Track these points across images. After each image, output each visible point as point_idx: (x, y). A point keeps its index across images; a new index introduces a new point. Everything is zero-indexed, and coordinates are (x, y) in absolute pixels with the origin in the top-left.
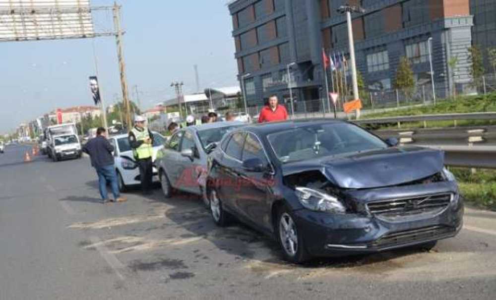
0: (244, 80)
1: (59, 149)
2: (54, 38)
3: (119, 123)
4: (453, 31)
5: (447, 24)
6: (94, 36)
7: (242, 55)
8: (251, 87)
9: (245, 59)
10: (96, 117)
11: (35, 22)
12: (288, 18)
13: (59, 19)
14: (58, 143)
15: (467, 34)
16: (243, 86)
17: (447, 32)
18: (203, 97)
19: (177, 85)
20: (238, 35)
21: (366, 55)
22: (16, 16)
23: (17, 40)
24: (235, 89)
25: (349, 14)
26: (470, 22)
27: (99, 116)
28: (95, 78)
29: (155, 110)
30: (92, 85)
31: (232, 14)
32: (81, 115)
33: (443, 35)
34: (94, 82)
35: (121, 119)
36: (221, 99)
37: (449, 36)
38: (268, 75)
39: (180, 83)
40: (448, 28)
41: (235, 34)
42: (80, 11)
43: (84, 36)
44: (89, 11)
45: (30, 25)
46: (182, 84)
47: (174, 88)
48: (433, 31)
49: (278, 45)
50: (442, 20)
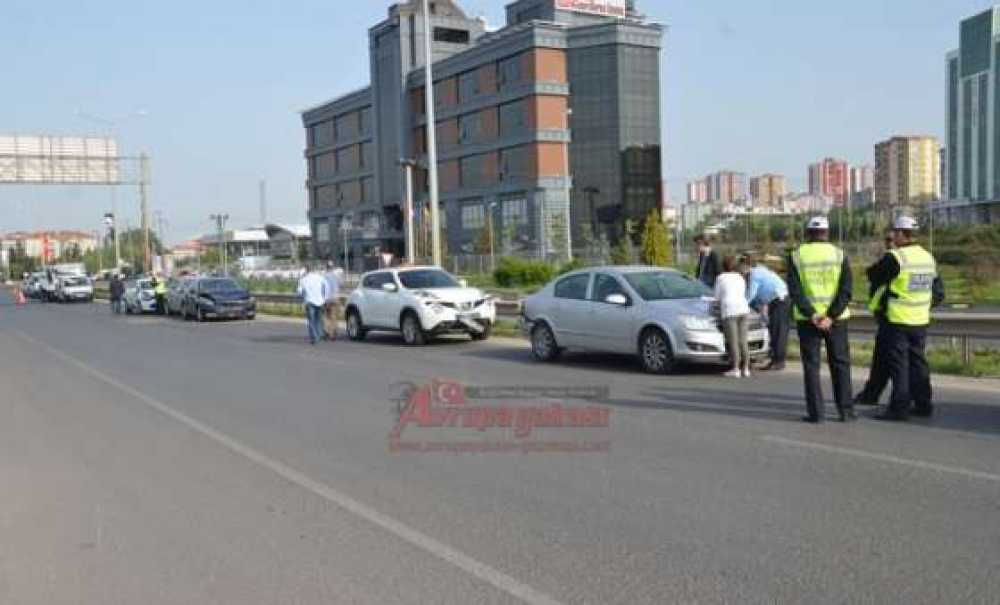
0: (315, 220)
1: (70, 290)
2: (80, 183)
3: (127, 265)
4: (548, 192)
5: (541, 183)
6: (118, 183)
7: (315, 184)
8: (324, 231)
9: (320, 191)
10: (89, 251)
11: (63, 168)
12: (374, 144)
13: (87, 166)
14: (67, 284)
15: (565, 198)
16: (314, 229)
17: (541, 193)
18: (263, 236)
19: (219, 217)
20: (312, 157)
21: (460, 207)
22: (45, 160)
23: (44, 182)
24: (304, 230)
26: (568, 185)
27: (92, 249)
28: (110, 216)
29: (189, 248)
30: (107, 223)
31: (306, 127)
32: (62, 246)
33: (537, 196)
34: (109, 220)
35: (133, 259)
36: (289, 241)
37: (544, 198)
39: (223, 214)
40: (542, 190)
41: (309, 154)
42: (107, 159)
43: (109, 183)
44: (116, 159)
45: (57, 170)
46: (227, 217)
47: (214, 222)
48: (527, 189)
49: (362, 179)
50: (536, 179)
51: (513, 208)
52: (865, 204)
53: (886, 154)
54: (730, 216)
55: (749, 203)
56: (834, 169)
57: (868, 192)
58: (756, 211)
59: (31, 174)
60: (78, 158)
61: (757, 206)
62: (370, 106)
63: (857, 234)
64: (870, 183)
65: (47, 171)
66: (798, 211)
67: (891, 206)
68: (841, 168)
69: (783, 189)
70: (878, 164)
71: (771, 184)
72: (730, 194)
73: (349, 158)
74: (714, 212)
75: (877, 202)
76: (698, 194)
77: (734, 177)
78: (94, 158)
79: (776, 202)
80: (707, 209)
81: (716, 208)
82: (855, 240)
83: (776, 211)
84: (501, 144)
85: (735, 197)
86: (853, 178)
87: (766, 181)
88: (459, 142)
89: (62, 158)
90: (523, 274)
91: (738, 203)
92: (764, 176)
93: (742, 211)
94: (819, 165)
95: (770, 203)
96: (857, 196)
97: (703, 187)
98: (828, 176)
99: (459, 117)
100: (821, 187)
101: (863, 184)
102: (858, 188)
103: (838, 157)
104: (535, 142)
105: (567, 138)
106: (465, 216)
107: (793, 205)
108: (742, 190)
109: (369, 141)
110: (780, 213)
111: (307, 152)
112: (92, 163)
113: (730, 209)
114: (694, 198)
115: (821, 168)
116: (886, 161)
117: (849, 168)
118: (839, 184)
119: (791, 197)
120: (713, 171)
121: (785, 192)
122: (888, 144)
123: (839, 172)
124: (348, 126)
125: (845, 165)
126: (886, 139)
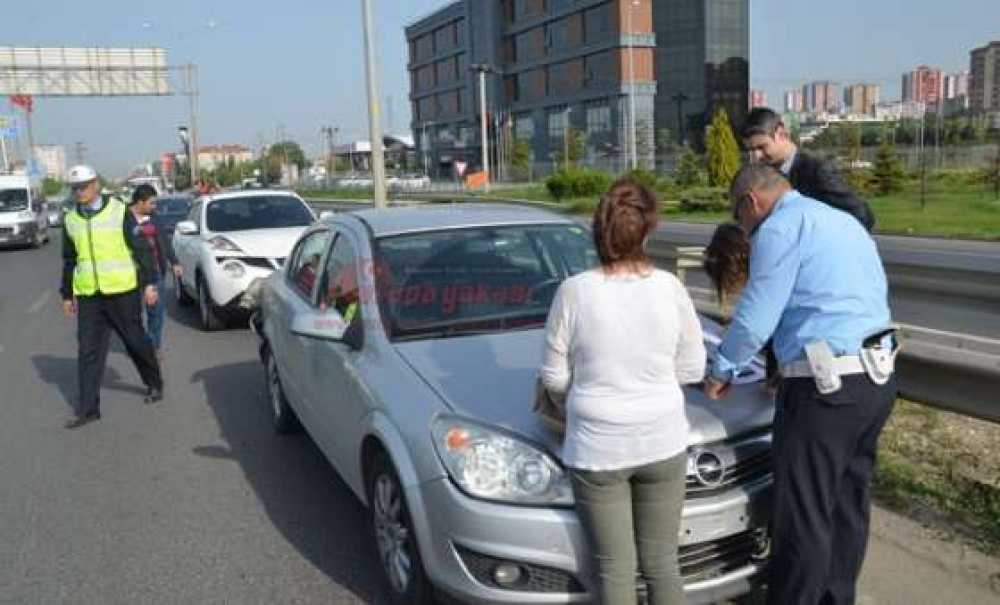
0: (417, 132)
2: (128, 95)
4: (631, 98)
5: (624, 89)
6: (167, 94)
7: (418, 95)
8: (426, 140)
9: (421, 102)
11: (111, 79)
12: (468, 54)
13: (135, 77)
15: (649, 104)
16: (417, 139)
17: (624, 99)
19: (330, 131)
21: (547, 115)
22: (93, 72)
23: (91, 95)
24: (409, 139)
25: (482, 76)
26: (653, 90)
27: (244, 161)
28: (184, 129)
30: (181, 136)
33: (620, 103)
37: (627, 103)
38: (445, 126)
39: (333, 127)
40: (626, 95)
41: (412, 68)
42: (155, 69)
43: (158, 95)
44: (164, 69)
45: (106, 82)
46: (336, 129)
47: (326, 134)
48: (611, 96)
49: (458, 90)
50: (619, 84)
51: (598, 116)
52: (957, 109)
53: (982, 59)
54: (824, 123)
55: (843, 111)
56: (928, 77)
57: (962, 98)
58: (850, 118)
59: (79, 86)
60: (126, 69)
61: (851, 112)
62: (462, 18)
63: (957, 138)
64: (963, 89)
65: (96, 84)
66: (891, 119)
67: (984, 112)
68: (935, 76)
69: (875, 96)
70: (973, 71)
71: (864, 93)
72: (825, 103)
73: (446, 70)
74: (808, 119)
75: (971, 109)
76: (794, 105)
77: (830, 86)
78: (142, 69)
79: (868, 109)
80: (803, 118)
81: (810, 115)
82: (955, 145)
83: (869, 119)
84: (586, 50)
85: (829, 107)
86: (946, 86)
87: (861, 90)
88: (546, 49)
89: (109, 69)
90: (574, 186)
91: (831, 112)
92: (858, 85)
93: (836, 118)
94: (912, 73)
95: (864, 112)
96: (950, 102)
97: (800, 97)
98: (921, 84)
99: (545, 24)
100: (914, 94)
101: (956, 90)
102: (951, 95)
103: (932, 66)
104: (619, 47)
105: (652, 43)
106: (551, 125)
107: (886, 112)
108: (836, 97)
109: (462, 53)
110: (872, 120)
111: (409, 66)
112: (139, 74)
113: (824, 116)
114: (790, 106)
115: (915, 75)
116: (982, 66)
117: (943, 76)
118: (931, 92)
119: (883, 105)
120: (810, 80)
121: (877, 101)
122: (985, 50)
123: (932, 80)
124: (445, 38)
125: (938, 74)
126: (982, 45)
